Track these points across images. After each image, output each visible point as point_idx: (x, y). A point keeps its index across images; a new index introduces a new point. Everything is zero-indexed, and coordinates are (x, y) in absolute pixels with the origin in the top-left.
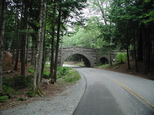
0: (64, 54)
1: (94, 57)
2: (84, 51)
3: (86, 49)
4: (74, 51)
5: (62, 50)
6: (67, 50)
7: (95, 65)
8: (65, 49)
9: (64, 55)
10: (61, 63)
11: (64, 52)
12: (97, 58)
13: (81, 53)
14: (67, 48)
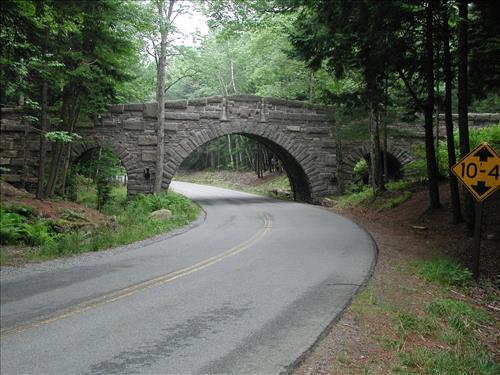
0: (174, 132)
1: (327, 147)
2: (277, 120)
3: (284, 111)
4: (224, 118)
5: (163, 114)
6: (191, 112)
7: (332, 189)
8: (182, 108)
9: (174, 137)
10: (159, 176)
11: (173, 125)
12: (339, 155)
13: (260, 131)
14: (191, 104)
